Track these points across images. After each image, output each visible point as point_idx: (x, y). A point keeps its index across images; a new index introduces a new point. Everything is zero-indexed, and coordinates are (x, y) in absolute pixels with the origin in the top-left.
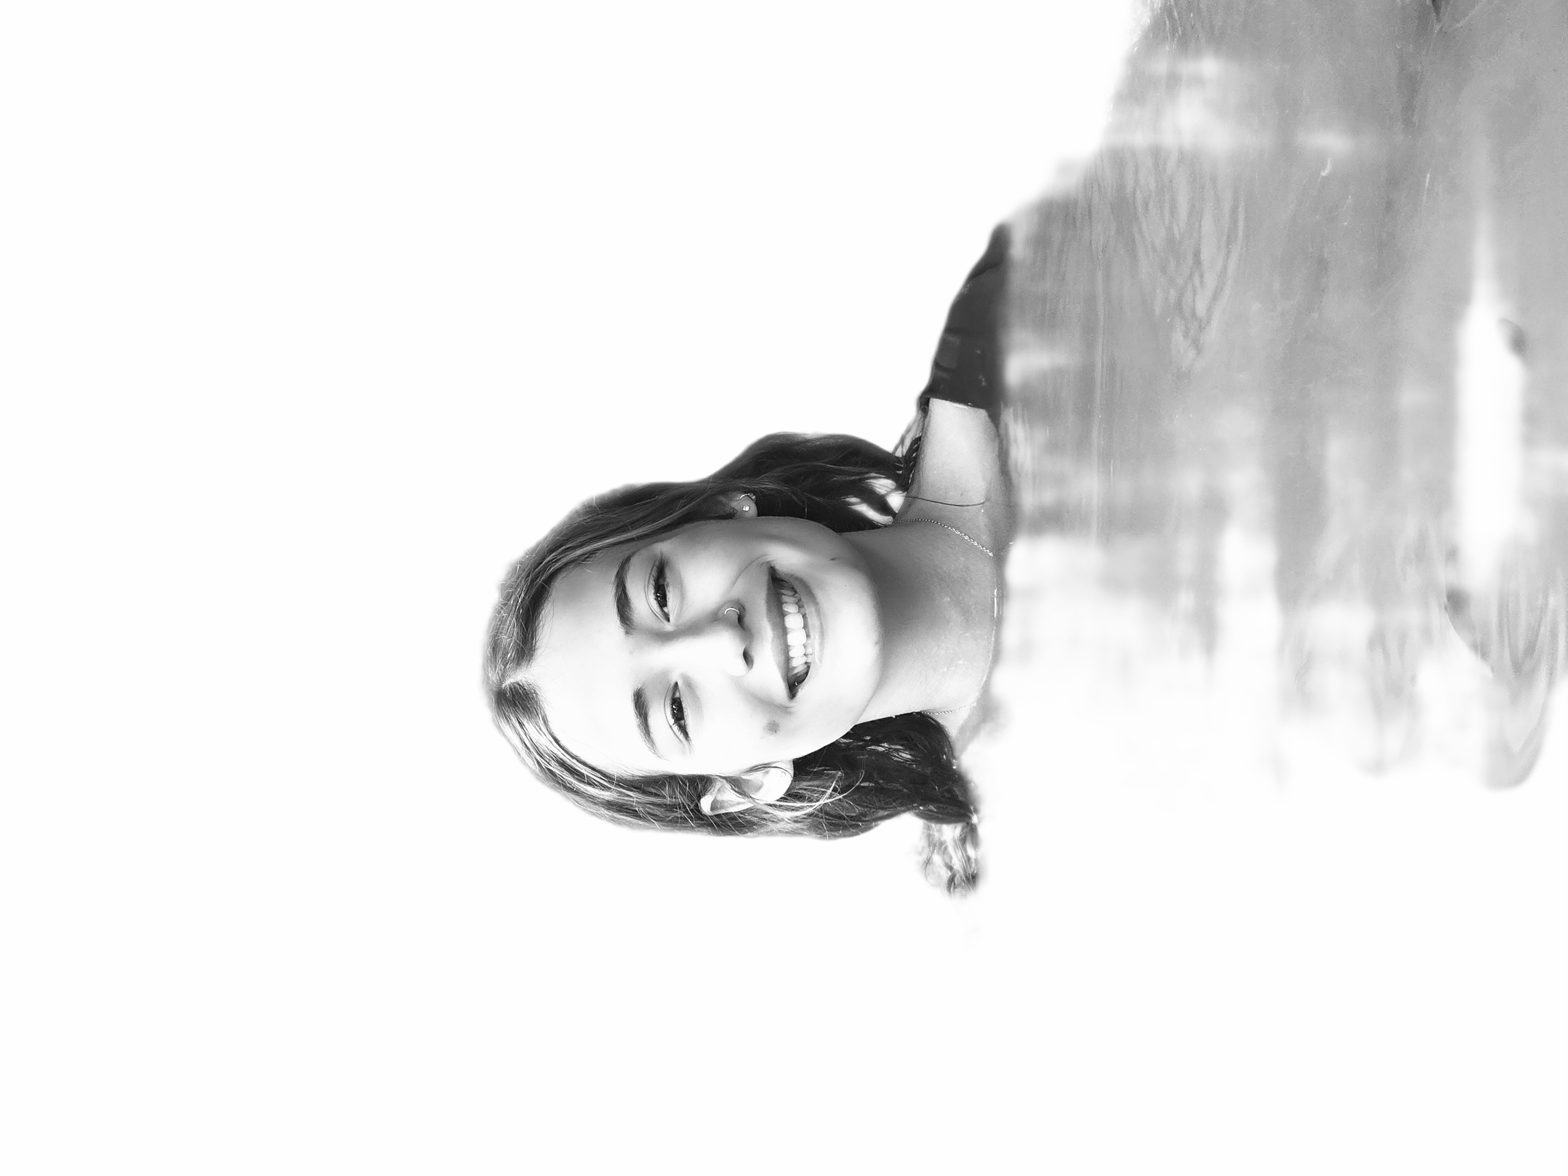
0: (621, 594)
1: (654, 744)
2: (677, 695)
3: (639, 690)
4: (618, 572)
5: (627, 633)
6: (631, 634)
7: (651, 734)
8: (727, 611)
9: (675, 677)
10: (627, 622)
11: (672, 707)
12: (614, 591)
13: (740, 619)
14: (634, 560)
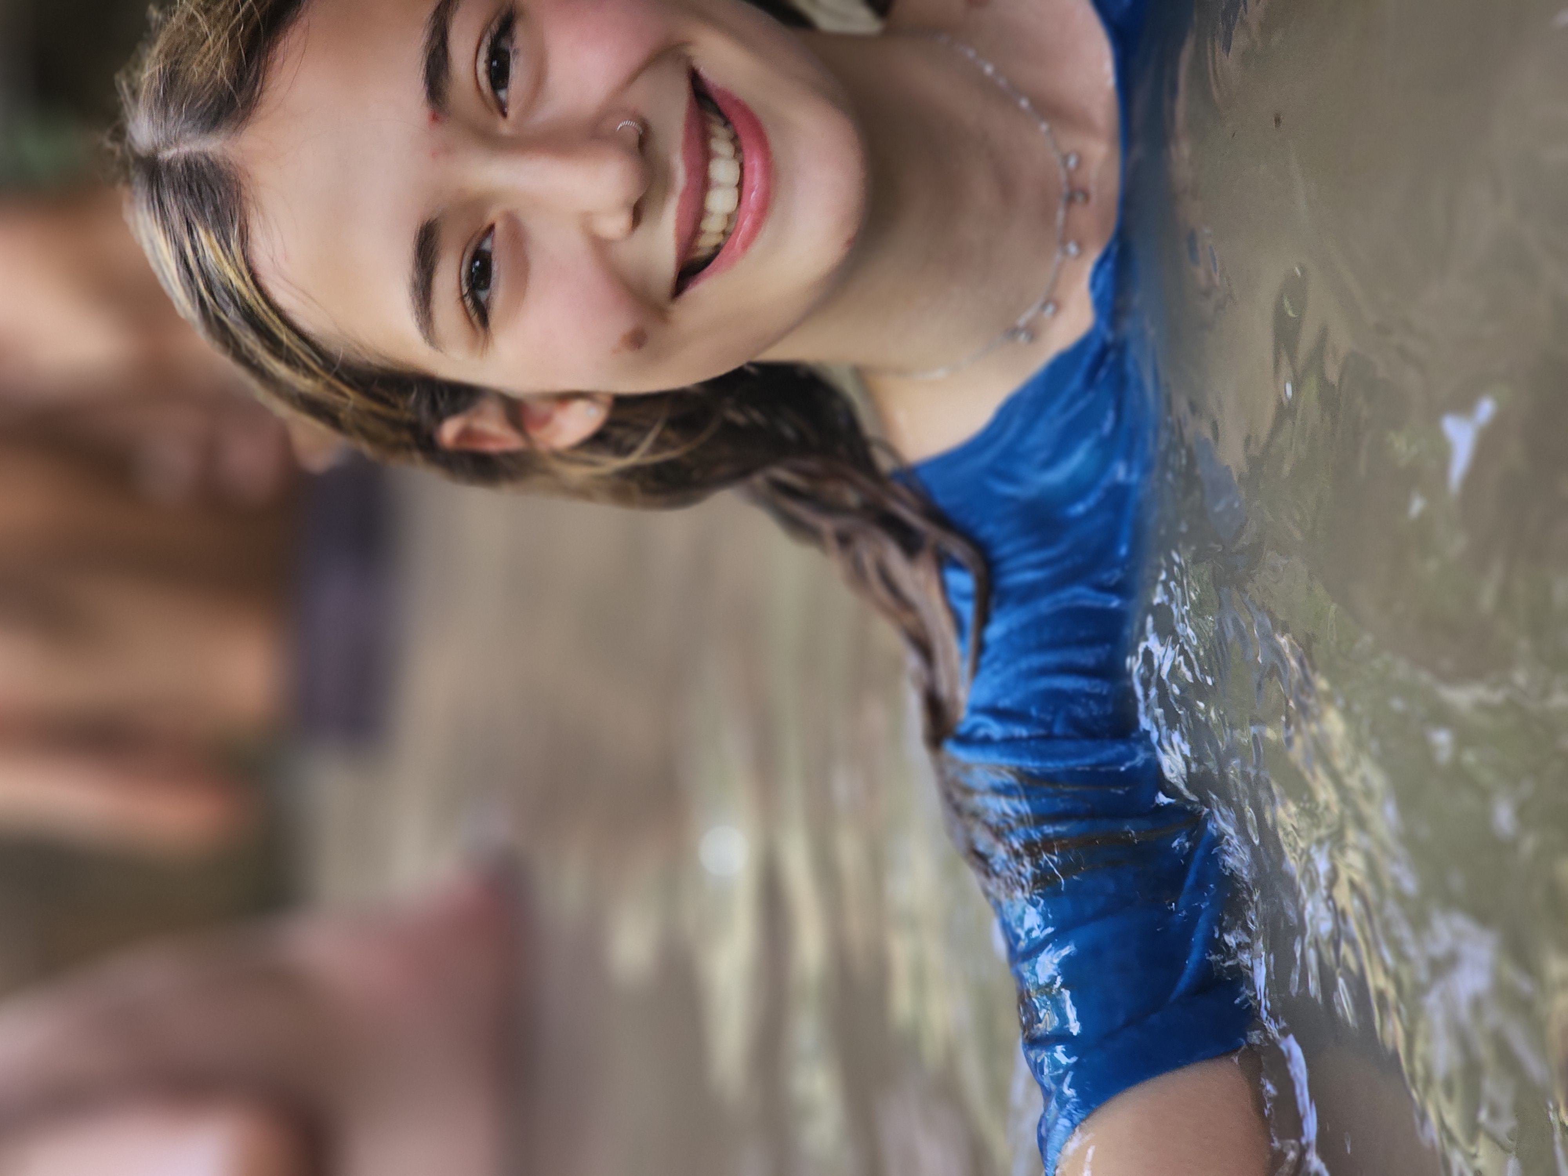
0: (436, 49)
2: (487, 247)
3: (432, 223)
5: (434, 118)
6: (441, 123)
8: (621, 125)
9: (494, 215)
11: (472, 265)
13: (643, 145)
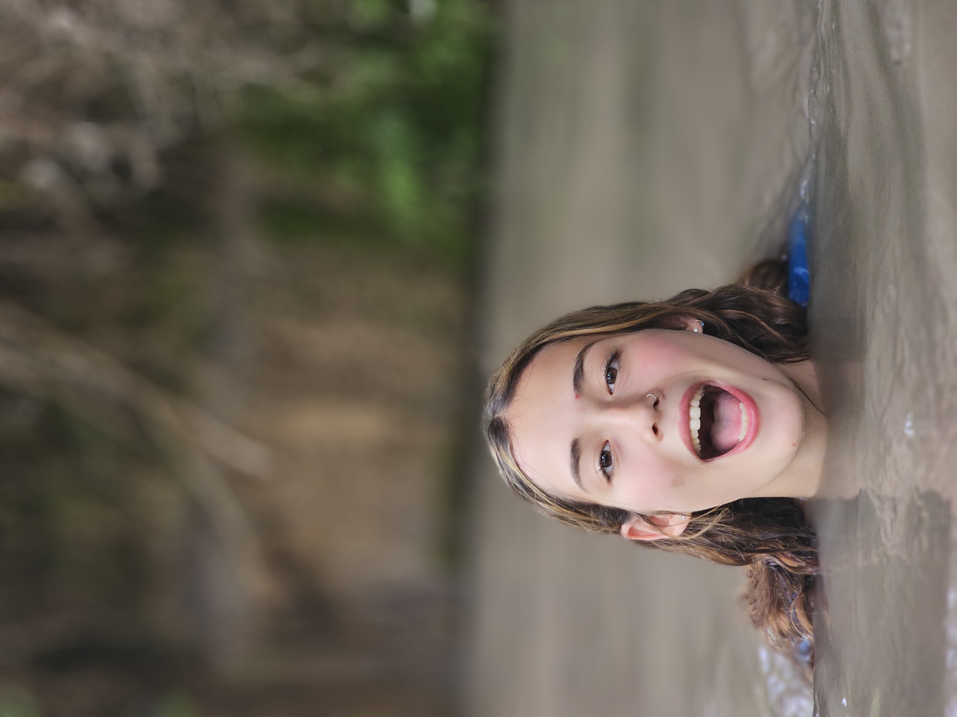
0: (578, 369)
1: (580, 480)
2: (607, 449)
3: (577, 439)
4: (581, 352)
5: (577, 396)
6: (580, 398)
7: (579, 472)
8: (649, 396)
10: (579, 389)
11: (601, 458)
12: (574, 365)
13: (656, 403)
14: (595, 346)
